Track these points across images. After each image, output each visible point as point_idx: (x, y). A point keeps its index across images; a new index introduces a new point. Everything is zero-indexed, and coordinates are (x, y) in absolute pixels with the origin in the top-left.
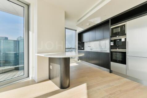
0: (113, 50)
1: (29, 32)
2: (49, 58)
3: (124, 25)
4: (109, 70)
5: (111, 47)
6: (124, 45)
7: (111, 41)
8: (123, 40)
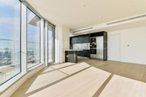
0: (91, 49)
1: (55, 40)
2: (66, 51)
3: (96, 38)
4: (89, 58)
5: (91, 47)
6: (95, 46)
7: (90, 44)
8: (95, 44)
